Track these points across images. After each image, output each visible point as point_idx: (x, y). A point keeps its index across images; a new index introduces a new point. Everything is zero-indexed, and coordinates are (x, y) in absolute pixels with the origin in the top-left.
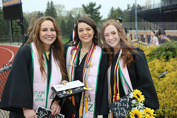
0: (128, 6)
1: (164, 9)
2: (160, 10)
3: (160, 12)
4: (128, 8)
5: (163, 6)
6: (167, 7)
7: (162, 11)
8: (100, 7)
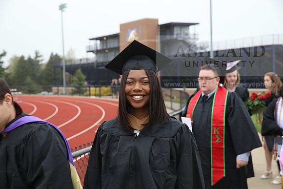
0: (37, 53)
1: (99, 64)
2: (95, 65)
3: (95, 67)
4: (37, 57)
5: (98, 61)
6: (102, 63)
7: (97, 66)
8: (4, 54)
